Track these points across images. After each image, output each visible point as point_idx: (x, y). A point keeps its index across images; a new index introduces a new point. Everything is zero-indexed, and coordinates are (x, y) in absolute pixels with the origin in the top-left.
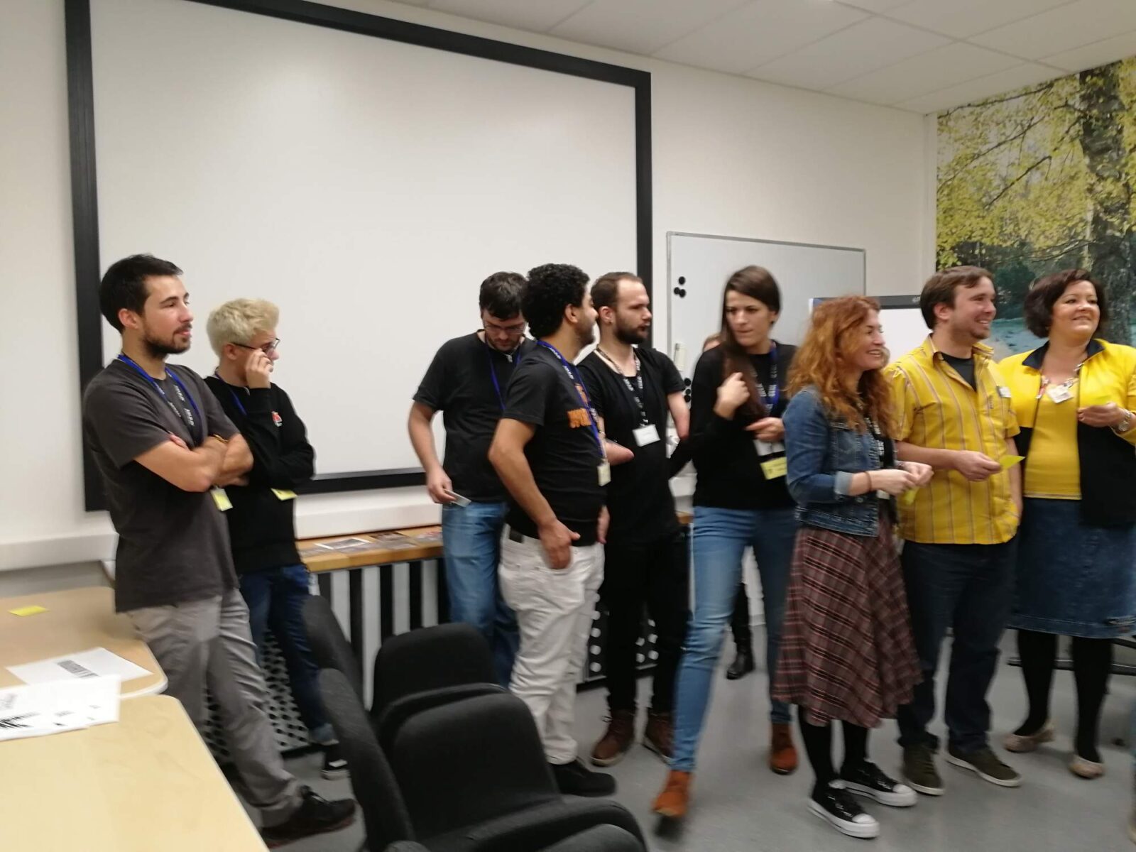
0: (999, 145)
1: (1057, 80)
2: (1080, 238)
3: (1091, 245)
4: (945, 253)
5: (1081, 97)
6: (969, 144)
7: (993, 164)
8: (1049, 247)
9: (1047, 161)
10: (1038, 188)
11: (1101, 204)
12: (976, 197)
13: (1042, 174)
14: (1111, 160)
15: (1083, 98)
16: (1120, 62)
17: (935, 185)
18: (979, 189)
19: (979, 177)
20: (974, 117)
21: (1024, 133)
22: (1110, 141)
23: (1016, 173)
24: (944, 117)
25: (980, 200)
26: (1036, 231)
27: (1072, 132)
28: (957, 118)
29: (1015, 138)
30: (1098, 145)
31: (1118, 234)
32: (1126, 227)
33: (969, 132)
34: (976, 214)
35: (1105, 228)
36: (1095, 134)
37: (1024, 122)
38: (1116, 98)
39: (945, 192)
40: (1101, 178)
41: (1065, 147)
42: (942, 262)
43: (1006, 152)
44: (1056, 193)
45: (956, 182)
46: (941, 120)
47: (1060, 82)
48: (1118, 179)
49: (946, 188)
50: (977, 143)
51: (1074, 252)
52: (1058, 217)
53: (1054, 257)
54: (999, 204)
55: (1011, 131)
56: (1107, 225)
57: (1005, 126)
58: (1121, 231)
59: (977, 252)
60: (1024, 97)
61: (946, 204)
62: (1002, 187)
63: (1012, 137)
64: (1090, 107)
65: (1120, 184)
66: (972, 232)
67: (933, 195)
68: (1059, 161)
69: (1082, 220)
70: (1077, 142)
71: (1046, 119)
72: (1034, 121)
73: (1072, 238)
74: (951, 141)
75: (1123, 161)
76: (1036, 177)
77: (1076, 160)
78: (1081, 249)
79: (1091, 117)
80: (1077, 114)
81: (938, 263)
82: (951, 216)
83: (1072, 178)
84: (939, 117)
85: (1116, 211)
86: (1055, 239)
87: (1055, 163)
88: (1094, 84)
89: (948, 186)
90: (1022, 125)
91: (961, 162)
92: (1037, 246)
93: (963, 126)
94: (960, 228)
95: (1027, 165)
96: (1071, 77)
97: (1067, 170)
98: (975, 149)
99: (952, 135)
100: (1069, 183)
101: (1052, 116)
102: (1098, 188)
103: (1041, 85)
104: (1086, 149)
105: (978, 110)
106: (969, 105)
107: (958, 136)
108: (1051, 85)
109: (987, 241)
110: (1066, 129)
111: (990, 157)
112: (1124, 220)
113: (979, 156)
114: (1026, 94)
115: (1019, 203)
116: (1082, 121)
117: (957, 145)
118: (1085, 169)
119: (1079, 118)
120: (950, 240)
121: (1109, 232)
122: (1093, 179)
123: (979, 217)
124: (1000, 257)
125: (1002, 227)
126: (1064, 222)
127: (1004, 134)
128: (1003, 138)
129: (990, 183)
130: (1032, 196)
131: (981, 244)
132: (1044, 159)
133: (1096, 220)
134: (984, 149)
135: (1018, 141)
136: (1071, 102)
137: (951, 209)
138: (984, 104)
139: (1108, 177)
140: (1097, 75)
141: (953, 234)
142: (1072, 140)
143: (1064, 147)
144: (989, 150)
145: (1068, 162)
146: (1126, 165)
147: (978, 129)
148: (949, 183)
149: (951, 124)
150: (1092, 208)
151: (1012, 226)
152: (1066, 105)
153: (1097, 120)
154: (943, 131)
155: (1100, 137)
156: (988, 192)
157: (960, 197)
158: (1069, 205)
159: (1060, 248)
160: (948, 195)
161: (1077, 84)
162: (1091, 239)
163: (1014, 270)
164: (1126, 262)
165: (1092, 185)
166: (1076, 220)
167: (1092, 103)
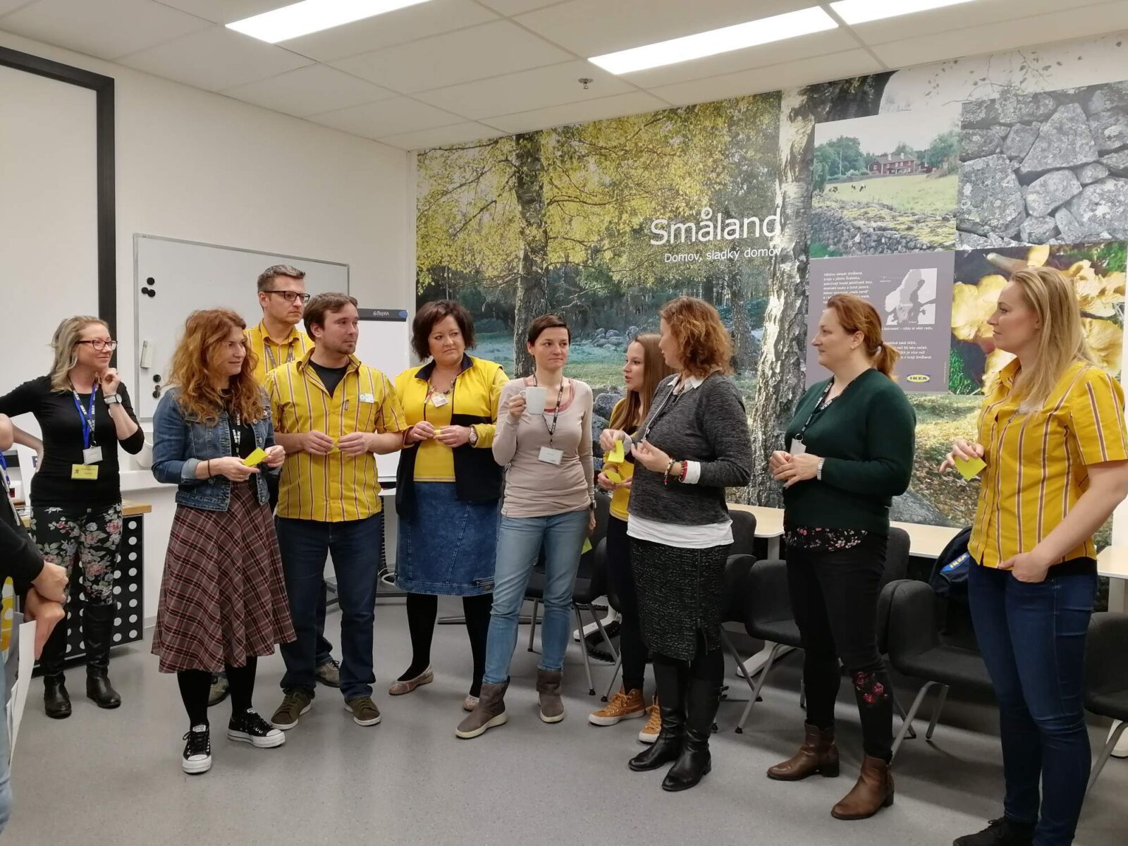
0: (461, 186)
1: (501, 138)
2: (515, 271)
3: (522, 278)
4: (423, 273)
5: (517, 155)
6: (440, 181)
7: (457, 201)
8: (495, 277)
9: (493, 204)
10: (487, 225)
11: (529, 245)
12: (445, 228)
13: (491, 214)
14: (535, 209)
15: (518, 156)
16: (542, 131)
17: (415, 214)
18: (447, 221)
19: (447, 212)
20: (443, 159)
21: (478, 178)
22: (535, 194)
23: (473, 211)
24: (422, 155)
25: (448, 231)
26: (487, 262)
27: (510, 183)
28: (431, 158)
29: (472, 182)
30: (527, 197)
31: (540, 271)
32: (545, 266)
33: (440, 172)
34: (445, 242)
35: (532, 265)
36: (525, 186)
37: (478, 170)
38: (538, 160)
39: (423, 221)
40: (529, 224)
41: (506, 194)
42: (421, 281)
43: (466, 193)
44: (499, 231)
45: (430, 213)
46: (420, 157)
47: (503, 140)
48: (540, 226)
49: (424, 218)
50: (445, 182)
51: (512, 283)
52: (501, 252)
53: (498, 286)
54: (461, 235)
55: (470, 176)
56: (532, 263)
57: (465, 171)
58: (542, 269)
59: (446, 275)
60: (478, 149)
61: (423, 231)
62: (463, 222)
63: (470, 180)
64: (522, 164)
65: (541, 230)
66: (442, 258)
67: (414, 223)
68: (502, 206)
69: (517, 257)
70: (514, 191)
71: (493, 169)
72: (486, 169)
73: (510, 270)
74: (427, 177)
75: (543, 212)
76: (486, 217)
77: (513, 206)
78: (516, 280)
79: (523, 173)
80: (514, 169)
81: (418, 282)
82: (427, 242)
83: (510, 221)
84: (419, 155)
85: (538, 252)
86: (499, 270)
87: (499, 206)
88: (525, 146)
89: (425, 216)
90: (477, 171)
91: (435, 196)
92: (487, 275)
93: (436, 166)
94: (434, 252)
95: (480, 205)
96: (510, 138)
97: (507, 213)
98: (444, 186)
99: (428, 172)
100: (509, 225)
101: (497, 167)
102: (527, 232)
103: (490, 140)
104: (519, 198)
105: (446, 153)
106: (440, 149)
107: (432, 174)
108: (496, 142)
109: (452, 266)
110: (506, 180)
111: (455, 196)
112: (544, 259)
113: (447, 193)
114: (480, 146)
115: (475, 237)
116: (517, 175)
117: (432, 181)
118: (519, 215)
119: (515, 172)
120: (427, 263)
121: (534, 268)
122: (524, 224)
123: (447, 245)
124: (462, 282)
125: (463, 256)
126: (505, 257)
127: (464, 177)
128: (464, 181)
129: (455, 218)
130: (483, 233)
131: (449, 269)
132: (492, 202)
133: (526, 257)
134: (450, 187)
135: (474, 185)
136: (510, 158)
137: (427, 236)
138: (451, 149)
139: (534, 223)
140: (527, 139)
141: (428, 257)
142: (511, 189)
143: (504, 195)
144: (454, 189)
145: (507, 207)
146: (544, 215)
147: (446, 170)
148: (426, 213)
149: (427, 162)
150: (523, 247)
151: (470, 256)
152: (507, 160)
153: (527, 176)
154: (421, 167)
155: (528, 191)
156: (453, 225)
157: (434, 227)
158: (508, 243)
159: (502, 278)
160: (425, 223)
161: (514, 144)
162: (522, 273)
163: (472, 293)
164: (544, 294)
165: (523, 229)
166: (513, 256)
167: (524, 160)
